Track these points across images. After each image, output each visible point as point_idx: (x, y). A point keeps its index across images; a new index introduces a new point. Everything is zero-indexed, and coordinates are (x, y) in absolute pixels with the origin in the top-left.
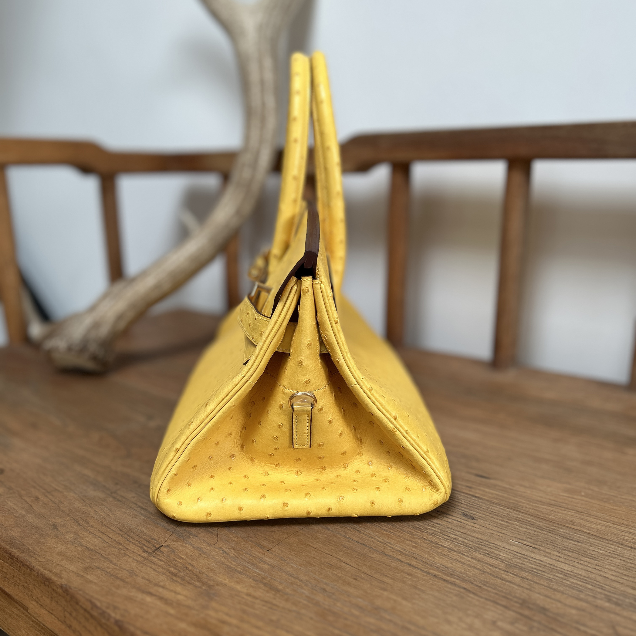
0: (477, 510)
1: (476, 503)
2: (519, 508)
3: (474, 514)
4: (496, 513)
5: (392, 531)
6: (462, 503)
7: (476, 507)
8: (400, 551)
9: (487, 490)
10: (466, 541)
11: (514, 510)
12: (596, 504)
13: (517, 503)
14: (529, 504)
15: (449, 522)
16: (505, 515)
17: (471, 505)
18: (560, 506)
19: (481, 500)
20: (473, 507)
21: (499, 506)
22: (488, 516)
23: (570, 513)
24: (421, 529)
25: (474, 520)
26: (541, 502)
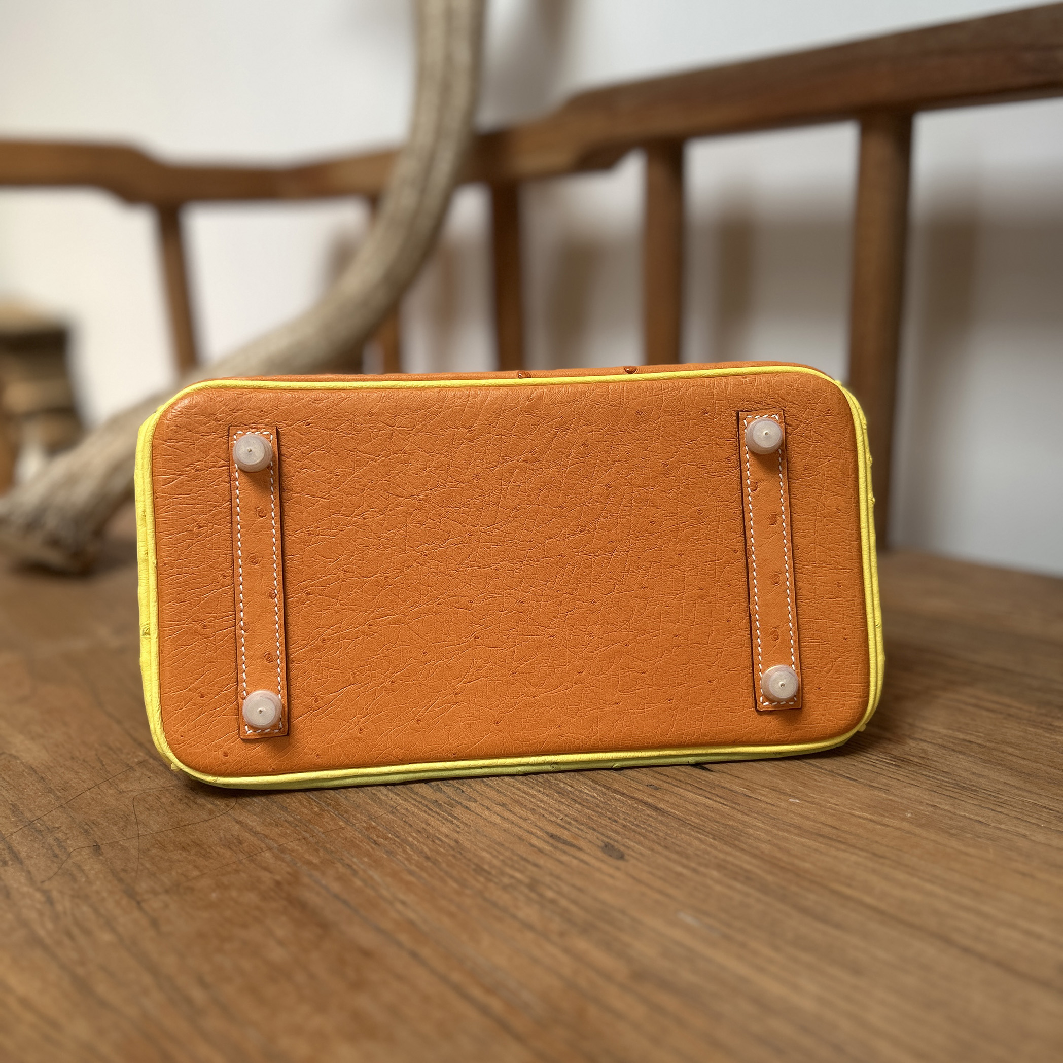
0: (642, 838)
1: (649, 822)
2: (739, 840)
3: (628, 848)
4: (680, 846)
5: (424, 875)
6: (616, 822)
7: (643, 831)
8: (412, 923)
9: (690, 795)
10: (573, 908)
11: (726, 843)
12: (926, 839)
13: (741, 827)
14: (767, 832)
15: (561, 862)
16: (699, 853)
17: (633, 827)
18: (839, 839)
19: (663, 816)
20: (635, 831)
21: (697, 832)
22: (658, 853)
23: (854, 858)
24: (489, 873)
25: (620, 863)
26: (800, 828)
